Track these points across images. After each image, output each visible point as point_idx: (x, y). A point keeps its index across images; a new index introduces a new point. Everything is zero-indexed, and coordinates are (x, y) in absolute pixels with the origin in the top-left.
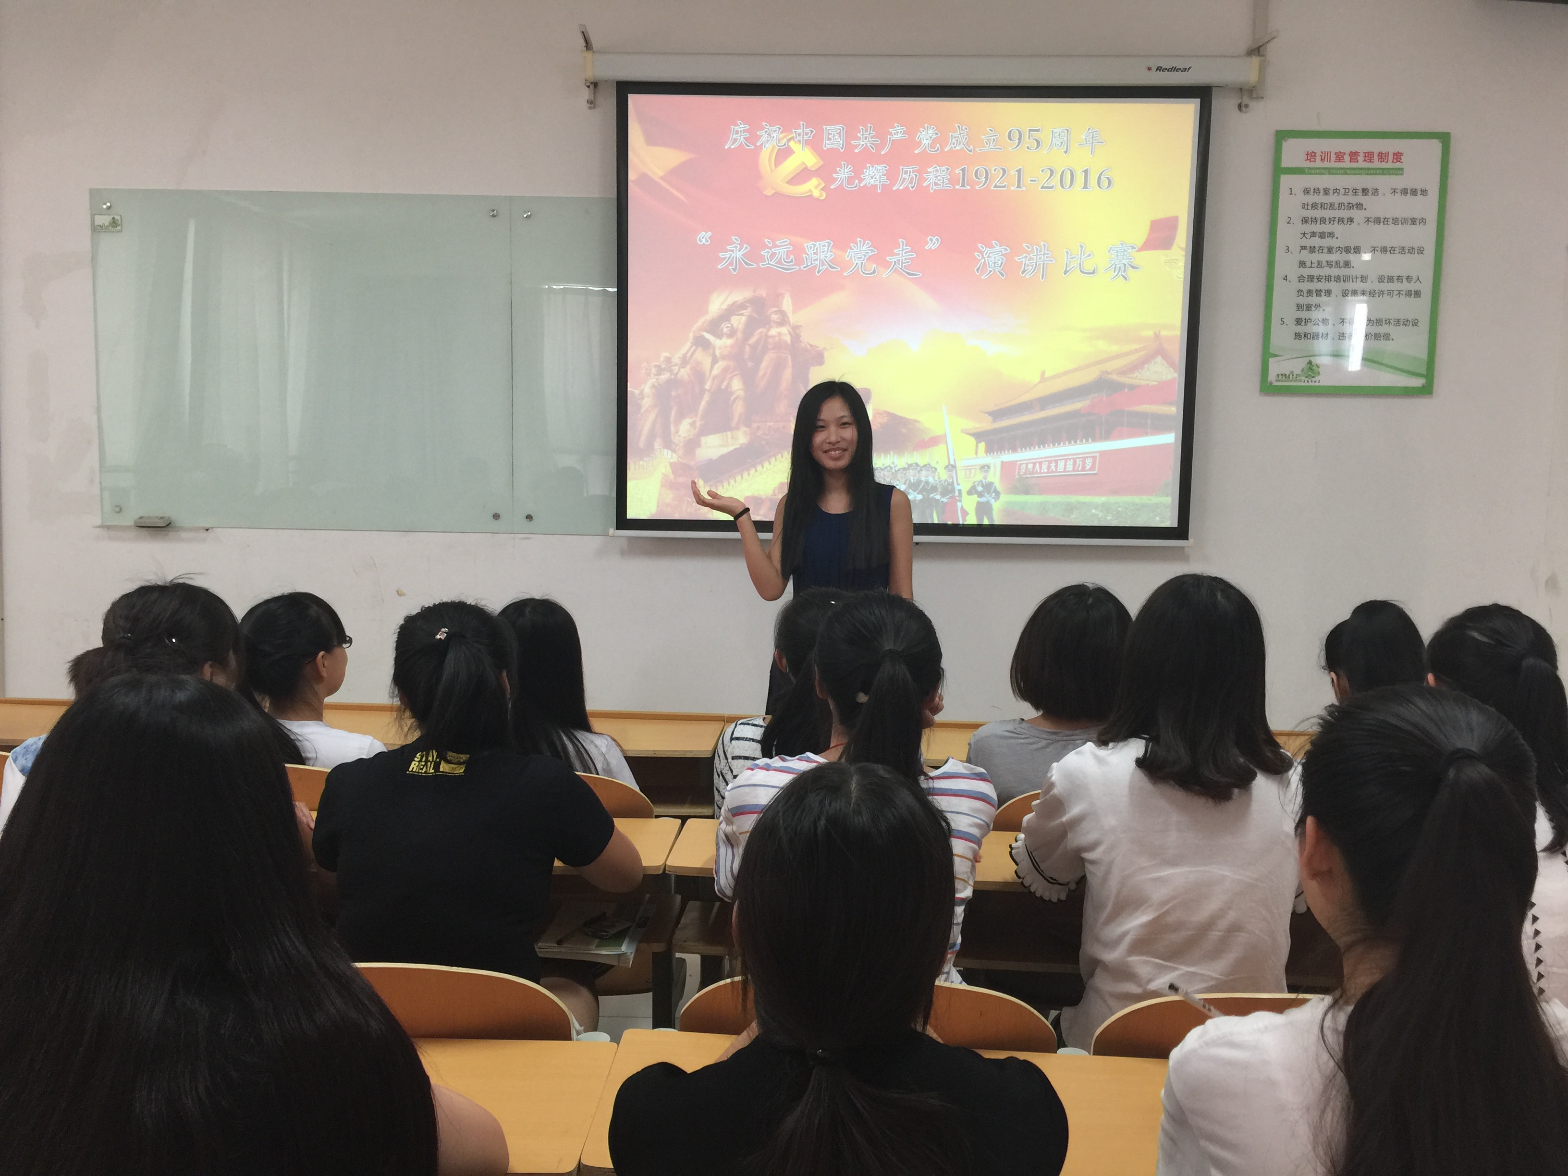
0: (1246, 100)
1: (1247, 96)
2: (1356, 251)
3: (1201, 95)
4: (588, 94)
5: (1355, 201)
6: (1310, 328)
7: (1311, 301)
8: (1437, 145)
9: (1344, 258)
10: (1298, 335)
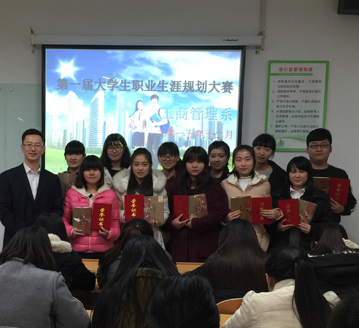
0: (258, 50)
1: (258, 48)
2: (297, 101)
3: (242, 48)
4: (31, 48)
5: (296, 84)
6: (281, 129)
7: (282, 119)
8: (324, 65)
9: (292, 104)
10: (276, 131)
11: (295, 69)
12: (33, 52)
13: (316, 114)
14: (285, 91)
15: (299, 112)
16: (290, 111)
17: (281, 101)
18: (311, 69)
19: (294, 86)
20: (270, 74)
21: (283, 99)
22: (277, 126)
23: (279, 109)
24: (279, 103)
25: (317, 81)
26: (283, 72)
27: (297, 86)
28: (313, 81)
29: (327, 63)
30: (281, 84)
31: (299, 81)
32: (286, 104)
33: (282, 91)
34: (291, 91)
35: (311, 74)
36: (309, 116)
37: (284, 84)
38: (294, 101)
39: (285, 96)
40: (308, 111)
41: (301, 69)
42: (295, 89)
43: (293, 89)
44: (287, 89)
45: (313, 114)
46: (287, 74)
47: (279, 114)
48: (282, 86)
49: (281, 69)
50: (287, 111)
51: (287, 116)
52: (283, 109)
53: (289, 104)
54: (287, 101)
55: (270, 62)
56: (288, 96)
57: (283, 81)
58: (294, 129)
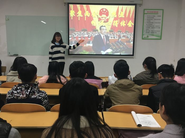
1: (140, 5)
2: (153, 23)
3: (135, 5)
4: (64, 4)
5: (153, 17)
6: (148, 32)
7: (148, 29)
8: (162, 11)
9: (151, 24)
10: (146, 33)
11: (153, 12)
12: (65, 5)
13: (159, 27)
14: (149, 19)
15: (154, 26)
16: (151, 26)
17: (148, 23)
18: (158, 12)
19: (152, 18)
20: (144, 14)
21: (148, 22)
22: (146, 31)
23: (147, 25)
24: (147, 23)
25: (159, 16)
26: (149, 13)
27: (153, 18)
28: (158, 16)
29: (163, 10)
30: (148, 17)
31: (154, 16)
32: (149, 24)
33: (148, 19)
34: (151, 19)
35: (158, 14)
36: (157, 28)
37: (149, 17)
38: (152, 23)
39: (149, 21)
40: (157, 26)
41: (154, 12)
42: (153, 19)
43: (152, 19)
44: (150, 19)
45: (158, 27)
46: (150, 14)
47: (147, 27)
48: (148, 18)
49: (148, 12)
50: (150, 26)
51: (150, 28)
52: (148, 25)
53: (150, 24)
54: (150, 23)
55: (144, 10)
56: (150, 21)
57: (148, 16)
58: (152, 32)
